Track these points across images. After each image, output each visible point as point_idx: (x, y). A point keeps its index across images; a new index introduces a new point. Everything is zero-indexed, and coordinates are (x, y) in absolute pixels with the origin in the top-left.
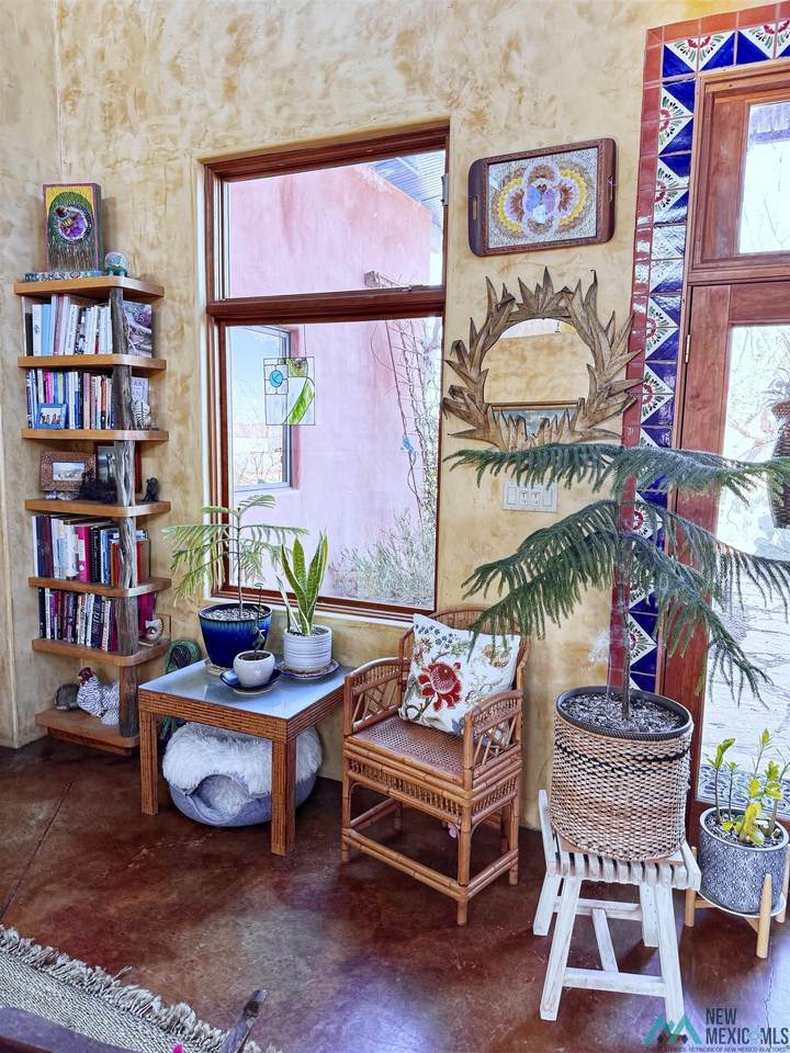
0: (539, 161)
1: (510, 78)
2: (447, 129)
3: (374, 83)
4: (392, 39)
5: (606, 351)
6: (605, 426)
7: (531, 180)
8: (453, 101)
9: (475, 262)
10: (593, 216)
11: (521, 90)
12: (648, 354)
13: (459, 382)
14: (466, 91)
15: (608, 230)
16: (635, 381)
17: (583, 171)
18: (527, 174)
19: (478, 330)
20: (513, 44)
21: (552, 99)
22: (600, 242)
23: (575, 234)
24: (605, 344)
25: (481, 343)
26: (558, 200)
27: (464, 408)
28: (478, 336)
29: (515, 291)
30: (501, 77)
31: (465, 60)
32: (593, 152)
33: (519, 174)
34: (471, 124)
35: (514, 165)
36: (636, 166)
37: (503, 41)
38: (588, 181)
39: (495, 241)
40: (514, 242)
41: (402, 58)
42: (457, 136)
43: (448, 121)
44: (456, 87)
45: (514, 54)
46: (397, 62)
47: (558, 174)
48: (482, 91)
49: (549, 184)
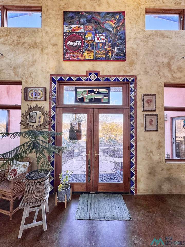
0: (35, 89)
1: (31, 77)
2: (21, 82)
3: (9, 74)
4: (12, 68)
5: (45, 116)
6: (46, 127)
7: (34, 91)
8: (22, 79)
9: (26, 102)
10: (43, 97)
11: (33, 79)
12: (52, 117)
13: (23, 120)
14: (24, 77)
15: (45, 100)
16: (50, 120)
17: (42, 91)
18: (33, 90)
19: (26, 112)
20: (31, 73)
21: (37, 81)
22: (44, 101)
23: (41, 99)
24: (45, 115)
25: (26, 114)
26: (38, 95)
27: (24, 124)
28: (26, 113)
29: (32, 107)
30: (30, 77)
31: (24, 73)
32: (43, 89)
33: (32, 90)
34: (25, 82)
35: (32, 89)
36: (49, 91)
37: (30, 72)
38: (42, 92)
39: (29, 99)
40: (32, 100)
41: (14, 71)
42: (23, 83)
43: (22, 81)
44: (23, 77)
45: (32, 74)
46: (13, 71)
47: (38, 91)
48: (27, 78)
49: (37, 92)
